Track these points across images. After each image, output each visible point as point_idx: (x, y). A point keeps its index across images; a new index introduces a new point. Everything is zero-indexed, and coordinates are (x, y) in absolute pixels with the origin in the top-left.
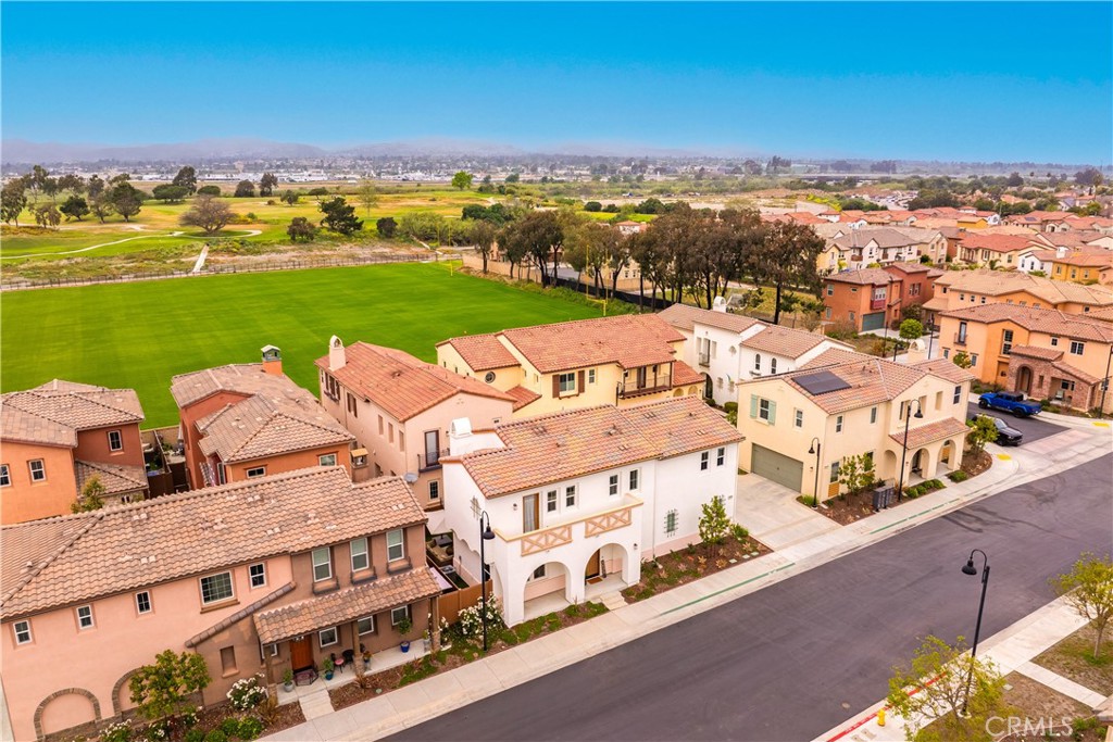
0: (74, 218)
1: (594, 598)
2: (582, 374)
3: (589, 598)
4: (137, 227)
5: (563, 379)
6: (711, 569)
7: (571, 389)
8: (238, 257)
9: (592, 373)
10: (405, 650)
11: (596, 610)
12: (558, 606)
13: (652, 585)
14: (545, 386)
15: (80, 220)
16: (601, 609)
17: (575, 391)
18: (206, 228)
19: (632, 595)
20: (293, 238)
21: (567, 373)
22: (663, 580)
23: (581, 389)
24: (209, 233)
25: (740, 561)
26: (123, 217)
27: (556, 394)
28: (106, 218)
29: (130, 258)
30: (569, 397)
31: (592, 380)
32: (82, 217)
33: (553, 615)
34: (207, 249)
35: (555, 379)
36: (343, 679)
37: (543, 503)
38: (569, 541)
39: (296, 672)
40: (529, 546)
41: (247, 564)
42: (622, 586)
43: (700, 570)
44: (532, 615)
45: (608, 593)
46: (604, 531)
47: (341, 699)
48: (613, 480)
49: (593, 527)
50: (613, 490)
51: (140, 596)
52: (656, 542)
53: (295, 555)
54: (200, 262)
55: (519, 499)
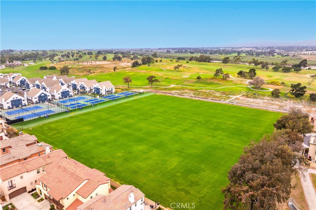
15: (241, 77)
28: (246, 77)
34: (244, 94)
35: (42, 183)
54: (235, 97)
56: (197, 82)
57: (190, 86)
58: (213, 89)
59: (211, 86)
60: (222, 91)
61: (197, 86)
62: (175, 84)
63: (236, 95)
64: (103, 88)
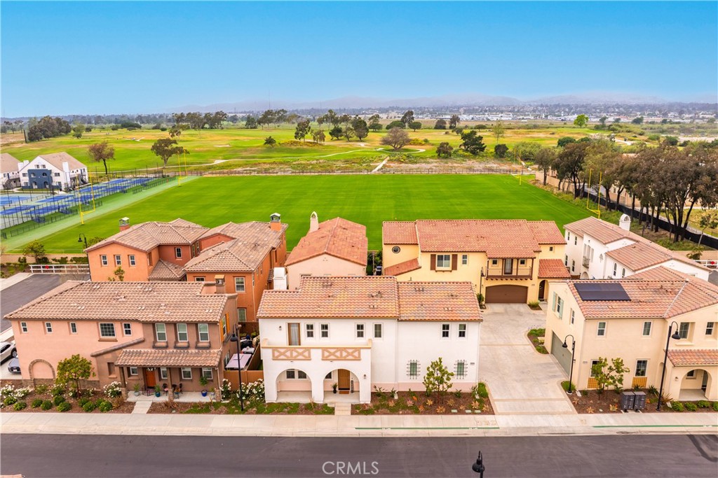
0: (335, 138)
1: (331, 403)
2: (455, 257)
3: (327, 401)
4: (362, 145)
5: (440, 258)
6: (430, 411)
7: (447, 265)
8: (403, 165)
9: (465, 257)
10: (204, 395)
11: (328, 410)
12: (304, 400)
13: (377, 408)
14: (425, 261)
15: (338, 140)
16: (331, 411)
17: (450, 268)
18: (394, 147)
19: (358, 410)
20: (439, 155)
21: (444, 254)
22: (388, 407)
23: (454, 267)
24: (396, 149)
25: (461, 412)
26: (358, 139)
27: (433, 268)
28: (350, 139)
29: (346, 161)
30: (443, 271)
31: (464, 262)
32: (339, 138)
33: (297, 405)
34: (388, 158)
35: (433, 257)
36: (164, 399)
37: (304, 331)
38: (308, 359)
39: (148, 388)
40: (278, 354)
41: (121, 321)
42: (355, 401)
43: (421, 409)
44: (284, 400)
45: (342, 403)
46: (338, 359)
47: (155, 409)
48: (360, 327)
49: (328, 354)
50: (360, 335)
51: (73, 324)
52: (399, 380)
53: (144, 323)
54: (380, 166)
55: (284, 324)
62: (220, 158)
63: (376, 162)
64: (62, 170)
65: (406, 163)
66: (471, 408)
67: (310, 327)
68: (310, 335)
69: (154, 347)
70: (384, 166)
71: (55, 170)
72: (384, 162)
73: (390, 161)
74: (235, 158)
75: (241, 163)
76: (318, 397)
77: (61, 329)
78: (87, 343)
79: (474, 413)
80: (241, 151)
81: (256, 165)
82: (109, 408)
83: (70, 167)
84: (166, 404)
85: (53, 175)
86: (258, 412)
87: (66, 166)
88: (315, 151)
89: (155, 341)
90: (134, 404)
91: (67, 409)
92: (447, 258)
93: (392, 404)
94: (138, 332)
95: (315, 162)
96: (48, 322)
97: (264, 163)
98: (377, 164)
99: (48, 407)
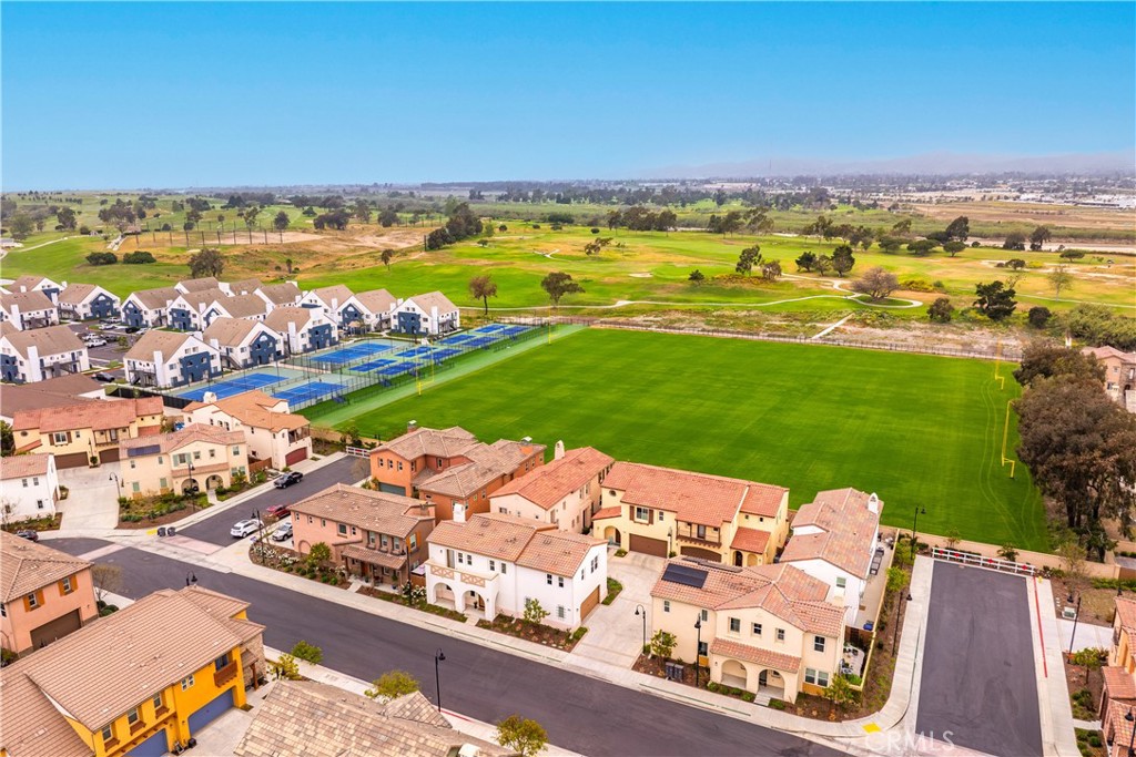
0: (805, 269)
1: (466, 614)
2: (651, 512)
3: (464, 612)
4: (836, 284)
5: (639, 510)
6: (528, 637)
7: (645, 519)
8: (868, 329)
9: (661, 514)
10: (394, 588)
11: (462, 619)
12: (448, 607)
13: (495, 626)
15: (809, 271)
16: (464, 620)
17: (647, 522)
19: (482, 624)
21: (642, 507)
23: (651, 522)
24: (874, 300)
25: (548, 645)
26: (837, 272)
27: (632, 518)
28: (824, 273)
30: (641, 523)
31: (661, 519)
33: (446, 610)
34: (850, 317)
35: (632, 508)
36: (369, 585)
37: (457, 558)
38: (452, 578)
39: (363, 575)
40: (436, 570)
41: (350, 525)
42: (483, 618)
43: (522, 634)
44: (440, 605)
45: (474, 616)
46: (471, 583)
47: (362, 591)
48: (492, 563)
49: (466, 578)
50: (492, 568)
51: (324, 521)
52: (517, 611)
53: (363, 530)
54: (830, 327)
55: (444, 549)
56: (692, 290)
57: (679, 301)
58: (755, 308)
59: (740, 299)
60: (784, 313)
61: (700, 301)
62: (627, 296)
63: (830, 321)
64: (430, 314)
65: (874, 327)
66: (558, 645)
67: (460, 555)
68: (461, 561)
69: (367, 547)
70: (837, 329)
71: (424, 315)
72: (839, 324)
73: (852, 321)
74: (644, 299)
75: (647, 308)
76: (460, 607)
77: (317, 522)
78: (329, 536)
79: (556, 648)
80: (657, 287)
81: (664, 312)
82: (335, 583)
83: (440, 311)
84: (368, 589)
85: (421, 320)
86: (420, 609)
87: (435, 310)
88: (757, 294)
89: (369, 543)
90: (351, 584)
91: (313, 578)
92: (645, 511)
93: (506, 625)
94: (359, 536)
95: (745, 313)
96: (310, 516)
97: (677, 310)
98: (825, 325)
99: (303, 574)
